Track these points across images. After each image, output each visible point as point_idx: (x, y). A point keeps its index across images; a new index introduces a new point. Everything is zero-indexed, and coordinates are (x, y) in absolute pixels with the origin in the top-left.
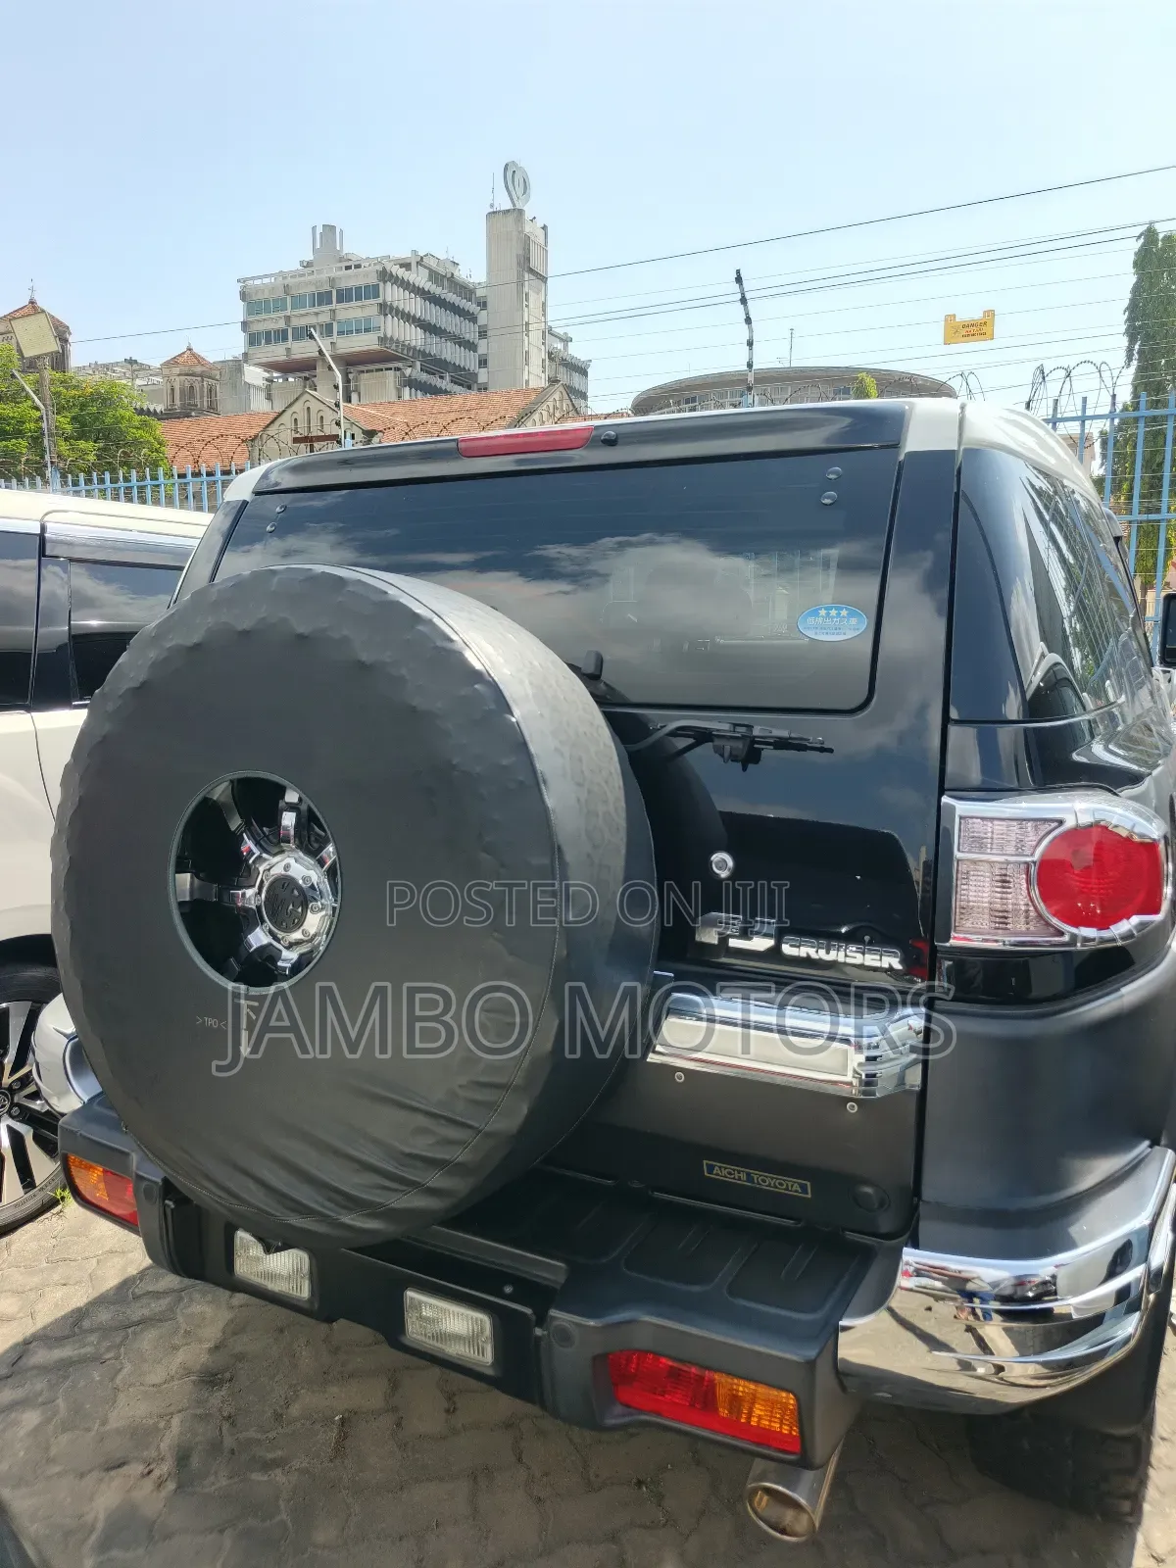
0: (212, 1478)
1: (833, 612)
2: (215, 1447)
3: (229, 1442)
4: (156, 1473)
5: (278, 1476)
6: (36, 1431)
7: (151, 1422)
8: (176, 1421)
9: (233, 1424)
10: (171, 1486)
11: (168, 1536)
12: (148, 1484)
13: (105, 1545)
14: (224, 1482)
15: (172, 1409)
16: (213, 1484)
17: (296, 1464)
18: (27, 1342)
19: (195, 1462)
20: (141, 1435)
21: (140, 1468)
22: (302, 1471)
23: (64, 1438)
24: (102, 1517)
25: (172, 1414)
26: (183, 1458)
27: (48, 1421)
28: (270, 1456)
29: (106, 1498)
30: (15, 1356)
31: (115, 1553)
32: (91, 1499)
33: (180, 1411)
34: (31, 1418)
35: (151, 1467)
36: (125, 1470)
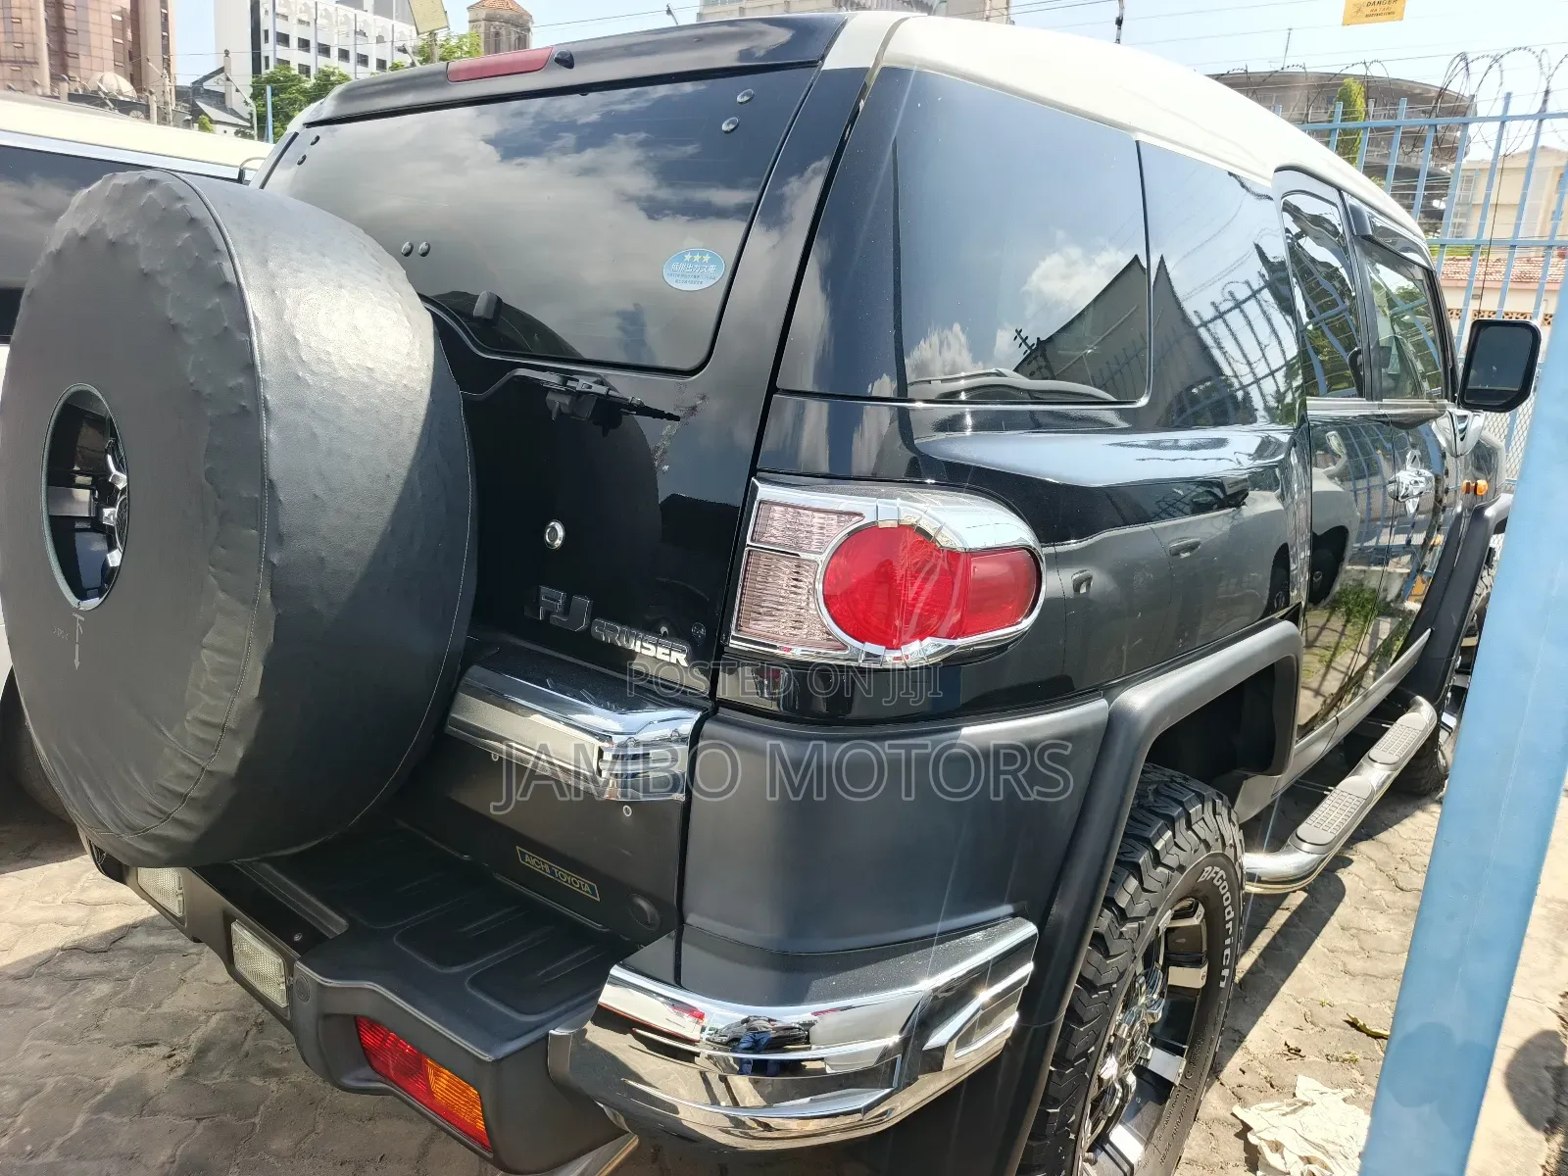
0: (217, 1073)
1: (697, 258)
2: (235, 1047)
3: (248, 1046)
4: (177, 1058)
5: (273, 1084)
6: (98, 1001)
7: (196, 1013)
8: (214, 1019)
9: (261, 1031)
10: (180, 1071)
11: (154, 1113)
12: (164, 1066)
13: (100, 1108)
14: (225, 1078)
15: (218, 1007)
16: (215, 1078)
17: (295, 1078)
18: (134, 926)
19: (211, 1056)
20: (181, 1022)
21: (165, 1050)
22: (295, 1085)
23: (118, 1012)
24: (113, 1083)
25: (217, 1011)
26: (202, 1052)
27: (116, 994)
28: (276, 1065)
29: (127, 1068)
30: (117, 936)
31: (107, 1116)
32: (113, 1067)
33: (223, 1010)
34: (102, 989)
35: (175, 1052)
36: (154, 1049)
